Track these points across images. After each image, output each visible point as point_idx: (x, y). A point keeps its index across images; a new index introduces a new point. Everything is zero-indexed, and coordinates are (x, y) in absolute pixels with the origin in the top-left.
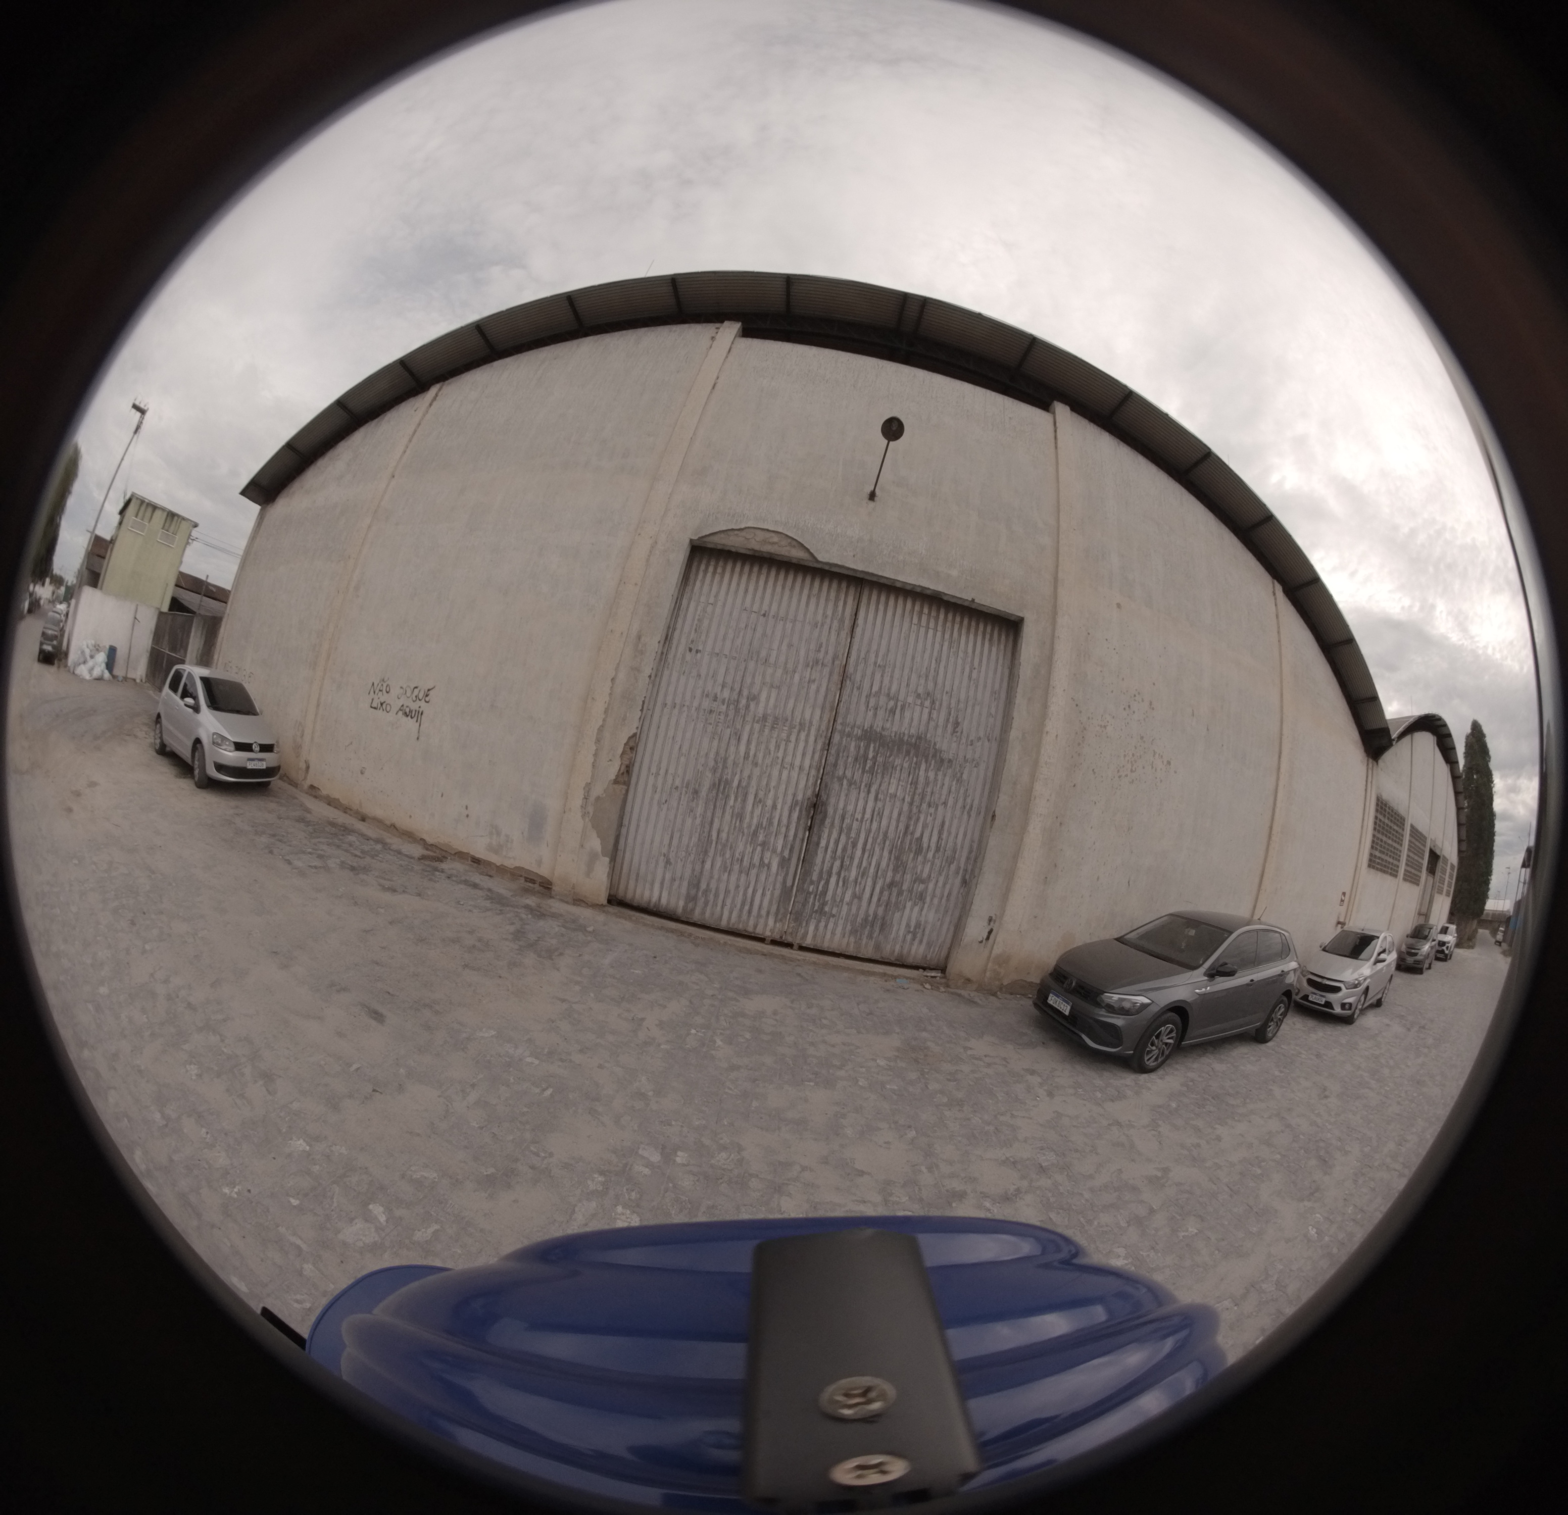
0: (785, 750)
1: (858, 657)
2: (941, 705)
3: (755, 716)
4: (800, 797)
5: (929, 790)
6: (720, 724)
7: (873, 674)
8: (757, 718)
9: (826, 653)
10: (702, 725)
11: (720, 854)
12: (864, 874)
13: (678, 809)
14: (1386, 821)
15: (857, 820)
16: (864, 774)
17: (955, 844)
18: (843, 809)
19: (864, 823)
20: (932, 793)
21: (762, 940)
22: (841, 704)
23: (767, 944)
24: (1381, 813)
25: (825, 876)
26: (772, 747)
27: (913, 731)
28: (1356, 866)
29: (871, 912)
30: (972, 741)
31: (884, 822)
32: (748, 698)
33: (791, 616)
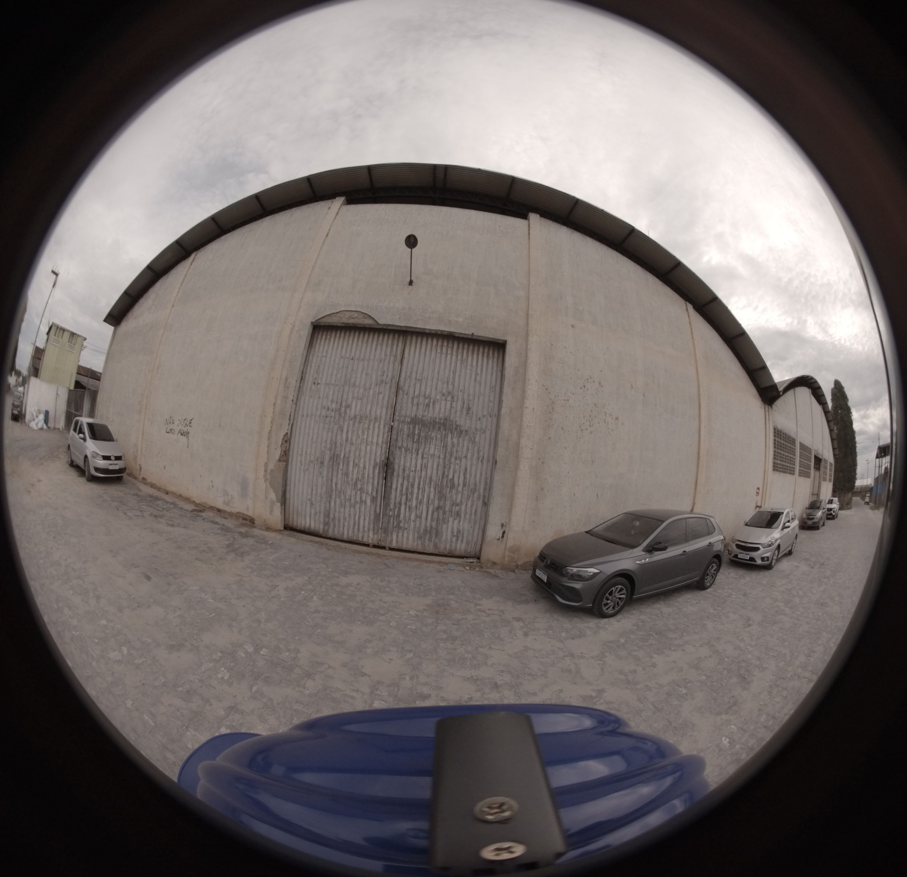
0: (368, 434)
1: (406, 376)
2: (458, 398)
3: (350, 417)
4: (378, 460)
5: (455, 450)
6: (331, 423)
7: (415, 385)
8: (351, 418)
9: (387, 376)
10: (323, 424)
11: (338, 497)
12: (421, 502)
13: (314, 473)
14: (782, 442)
15: (412, 471)
16: (413, 444)
17: (475, 481)
18: (404, 466)
19: (417, 473)
20: (457, 451)
21: (367, 545)
22: (397, 405)
23: (371, 548)
24: (778, 437)
25: (398, 506)
26: (360, 433)
27: (441, 416)
28: (765, 471)
29: (428, 525)
30: (479, 418)
31: (429, 471)
32: (345, 407)
33: (367, 358)
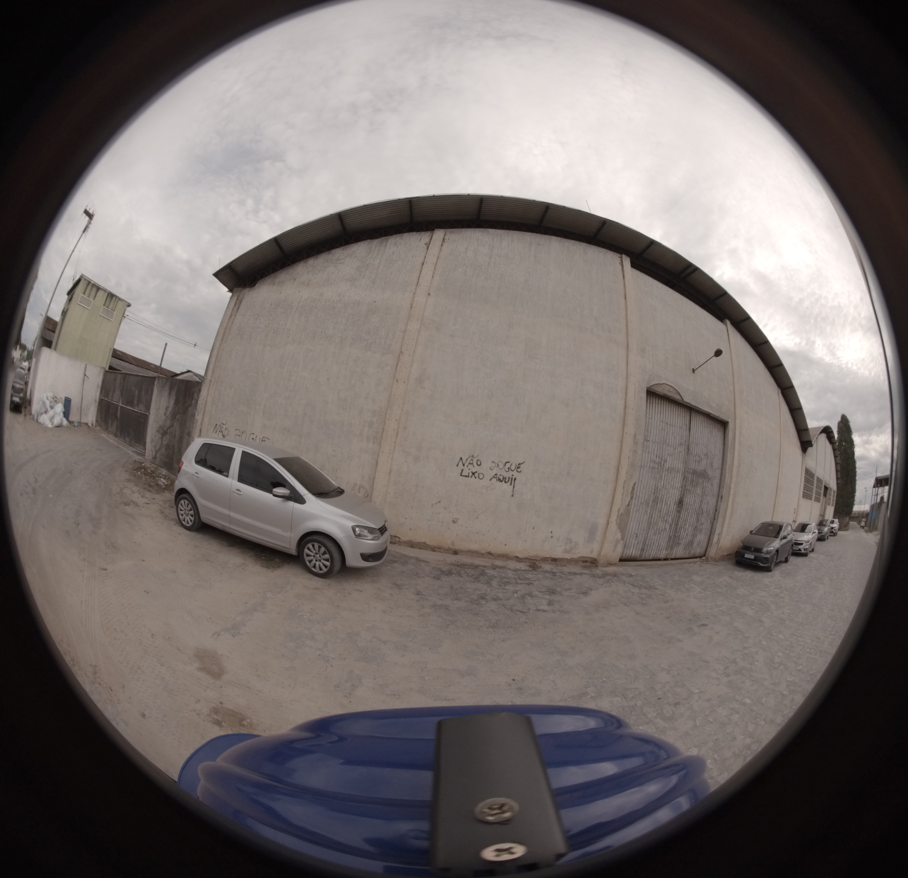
0: (674, 481)
1: (691, 441)
2: (709, 457)
4: (676, 500)
6: (656, 473)
7: (695, 448)
8: (666, 469)
9: (683, 439)
10: (651, 474)
11: (653, 529)
12: (690, 525)
13: (642, 512)
16: (692, 487)
17: (710, 509)
18: (686, 502)
19: (691, 506)
21: (661, 560)
22: (687, 461)
25: (680, 529)
26: (670, 481)
27: (704, 469)
29: (690, 539)
31: (696, 504)
32: (664, 461)
33: (674, 425)
